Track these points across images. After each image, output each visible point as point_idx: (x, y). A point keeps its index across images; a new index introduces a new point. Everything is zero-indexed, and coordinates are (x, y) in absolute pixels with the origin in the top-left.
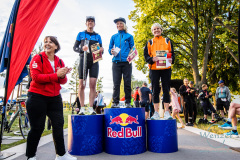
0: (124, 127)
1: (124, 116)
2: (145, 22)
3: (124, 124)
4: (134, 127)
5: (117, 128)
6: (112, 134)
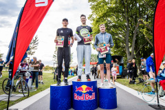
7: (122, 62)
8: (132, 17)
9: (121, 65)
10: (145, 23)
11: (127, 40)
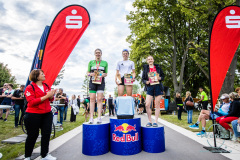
0: (125, 134)
1: (125, 126)
2: (138, 44)
3: (125, 132)
4: (132, 133)
5: (120, 134)
6: (116, 139)
7: (169, 94)
8: (179, 38)
9: (167, 97)
10: (197, 46)
11: (174, 67)
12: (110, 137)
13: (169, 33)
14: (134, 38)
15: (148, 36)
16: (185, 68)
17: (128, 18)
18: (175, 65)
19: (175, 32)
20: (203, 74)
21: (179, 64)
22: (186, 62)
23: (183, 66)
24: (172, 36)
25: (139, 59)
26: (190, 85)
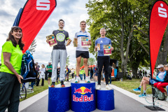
7: (118, 65)
12: (71, 98)
13: (119, 18)
14: (91, 21)
15: (102, 21)
16: (130, 46)
17: (87, 6)
18: (123, 43)
19: (123, 18)
20: (144, 50)
21: (126, 42)
22: (131, 41)
23: (129, 44)
24: (121, 20)
25: (94, 38)
26: (134, 59)
